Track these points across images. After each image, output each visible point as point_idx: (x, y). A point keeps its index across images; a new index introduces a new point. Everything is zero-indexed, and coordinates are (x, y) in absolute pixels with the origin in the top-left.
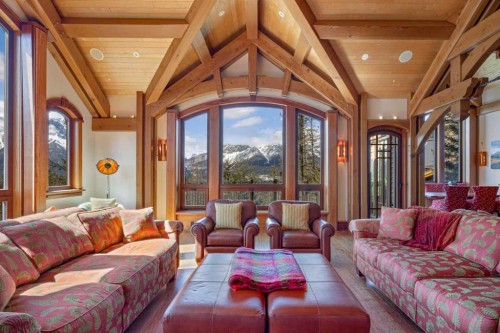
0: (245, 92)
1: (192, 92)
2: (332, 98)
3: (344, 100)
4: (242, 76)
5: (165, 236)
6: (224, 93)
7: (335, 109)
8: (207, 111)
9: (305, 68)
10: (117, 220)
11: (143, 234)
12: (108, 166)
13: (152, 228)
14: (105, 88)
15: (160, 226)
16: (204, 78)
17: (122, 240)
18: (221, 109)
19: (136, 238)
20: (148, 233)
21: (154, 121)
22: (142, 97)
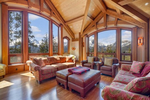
0: (103, 27)
1: (90, 30)
2: (134, 23)
3: (140, 22)
4: (102, 23)
5: (73, 62)
6: (97, 29)
7: (137, 26)
8: (94, 34)
9: (122, 15)
10: (66, 58)
11: (69, 61)
12: (74, 48)
13: (71, 60)
14: (74, 33)
15: (73, 60)
16: (92, 26)
17: (66, 62)
18: (97, 33)
19: (68, 62)
20: (70, 61)
21: (82, 38)
22: (80, 33)
